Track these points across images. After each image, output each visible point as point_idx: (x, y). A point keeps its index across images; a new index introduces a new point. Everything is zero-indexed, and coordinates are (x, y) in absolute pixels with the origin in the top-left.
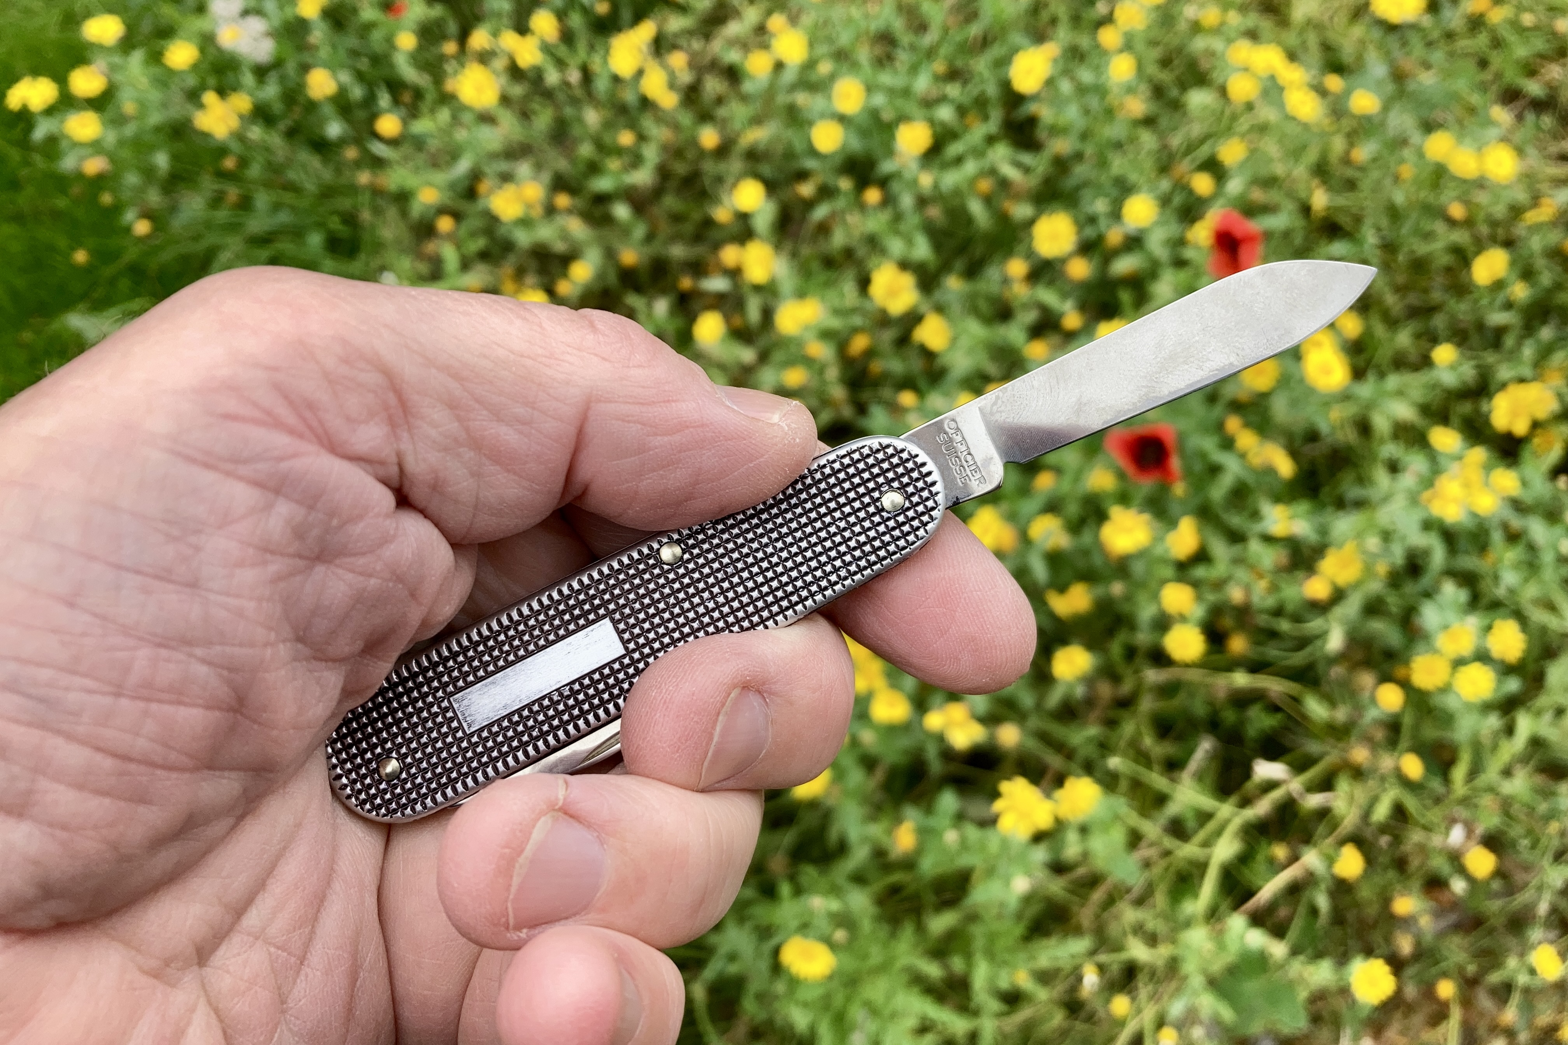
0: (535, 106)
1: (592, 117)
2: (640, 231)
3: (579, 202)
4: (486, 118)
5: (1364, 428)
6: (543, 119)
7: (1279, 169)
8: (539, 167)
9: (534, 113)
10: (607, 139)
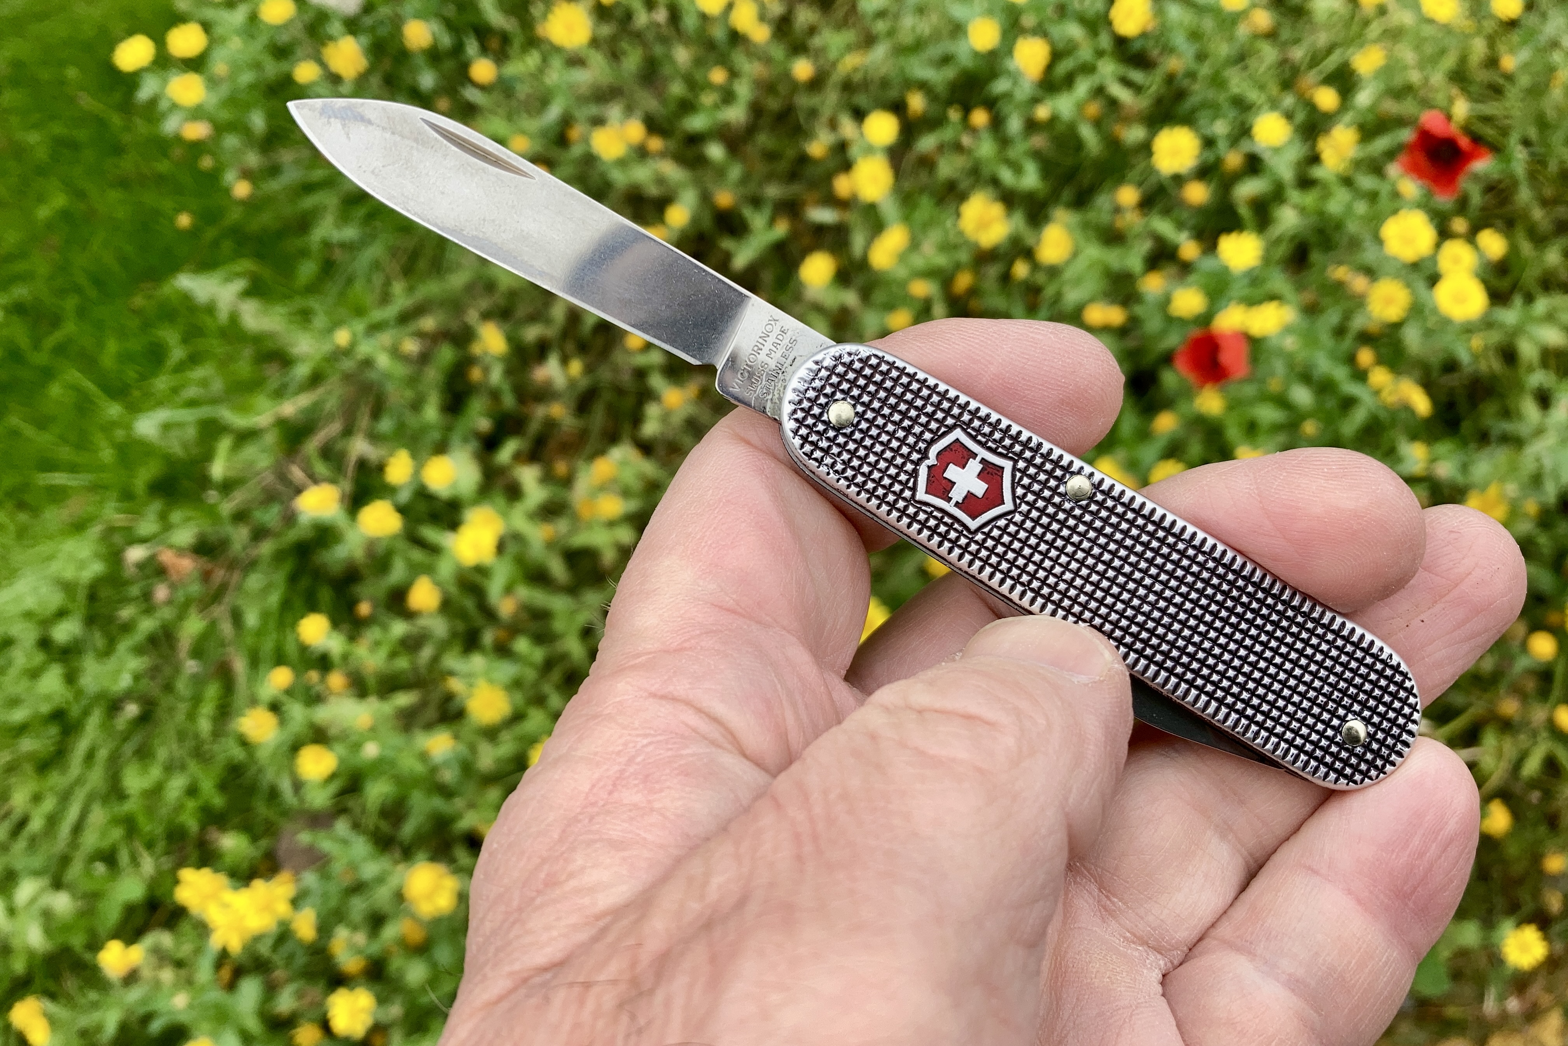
0: (624, 45)
1: (682, 55)
2: (735, 172)
3: (672, 144)
4: (575, 61)
5: (1509, 355)
6: (633, 60)
7: (1415, 77)
8: (629, 110)
9: (624, 53)
10: (698, 76)
